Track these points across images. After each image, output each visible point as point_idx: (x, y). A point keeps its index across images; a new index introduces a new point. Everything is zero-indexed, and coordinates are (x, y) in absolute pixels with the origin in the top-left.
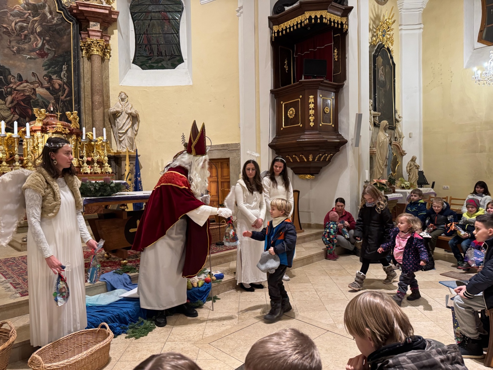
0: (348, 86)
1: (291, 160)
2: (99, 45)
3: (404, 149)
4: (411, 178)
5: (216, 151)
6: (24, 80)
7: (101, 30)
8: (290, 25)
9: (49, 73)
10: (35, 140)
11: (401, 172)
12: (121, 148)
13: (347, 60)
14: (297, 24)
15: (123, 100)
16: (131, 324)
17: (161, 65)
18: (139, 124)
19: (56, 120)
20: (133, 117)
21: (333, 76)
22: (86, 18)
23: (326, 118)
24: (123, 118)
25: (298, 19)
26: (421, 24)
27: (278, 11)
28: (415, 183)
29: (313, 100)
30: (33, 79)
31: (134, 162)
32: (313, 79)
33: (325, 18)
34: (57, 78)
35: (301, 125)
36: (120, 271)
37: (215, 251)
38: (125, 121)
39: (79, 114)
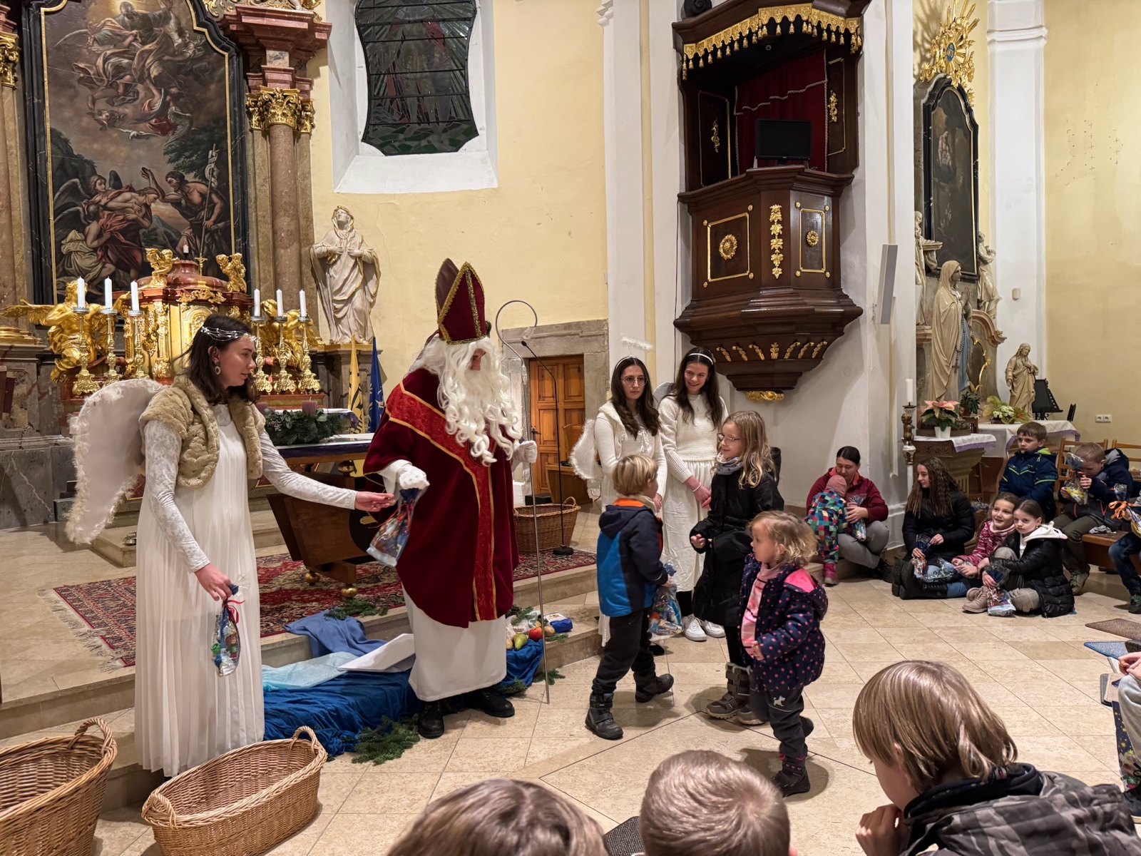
0: (863, 182)
1: (728, 358)
2: (289, 102)
3: (999, 328)
4: (1017, 396)
5: (553, 339)
6: (124, 185)
7: (292, 69)
8: (723, 42)
9: (178, 168)
10: (151, 319)
11: (992, 384)
12: (341, 334)
13: (860, 119)
14: (741, 38)
15: (341, 225)
16: (364, 731)
17: (426, 143)
18: (378, 280)
19: (195, 274)
20: (365, 264)
21: (828, 157)
22: (258, 41)
23: (811, 257)
24: (343, 267)
25: (743, 27)
26: (1041, 26)
27: (694, 9)
28: (1026, 408)
29: (779, 216)
30: (145, 183)
31: (369, 367)
32: (778, 165)
33: (807, 22)
34: (197, 180)
35: (751, 276)
36: (339, 611)
37: (551, 569)
38: (347, 275)
39: (246, 261)
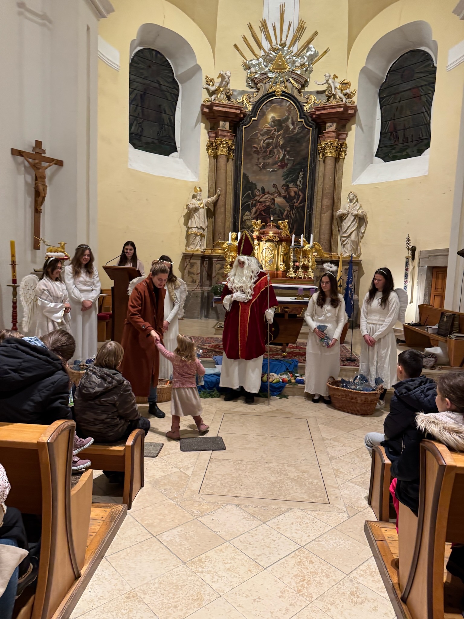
2: (334, 146)
6: (266, 192)
7: (337, 130)
9: (286, 182)
12: (344, 252)
17: (406, 153)
18: (366, 227)
20: (359, 218)
22: (322, 120)
24: (349, 220)
30: (273, 190)
34: (294, 186)
38: (349, 224)
